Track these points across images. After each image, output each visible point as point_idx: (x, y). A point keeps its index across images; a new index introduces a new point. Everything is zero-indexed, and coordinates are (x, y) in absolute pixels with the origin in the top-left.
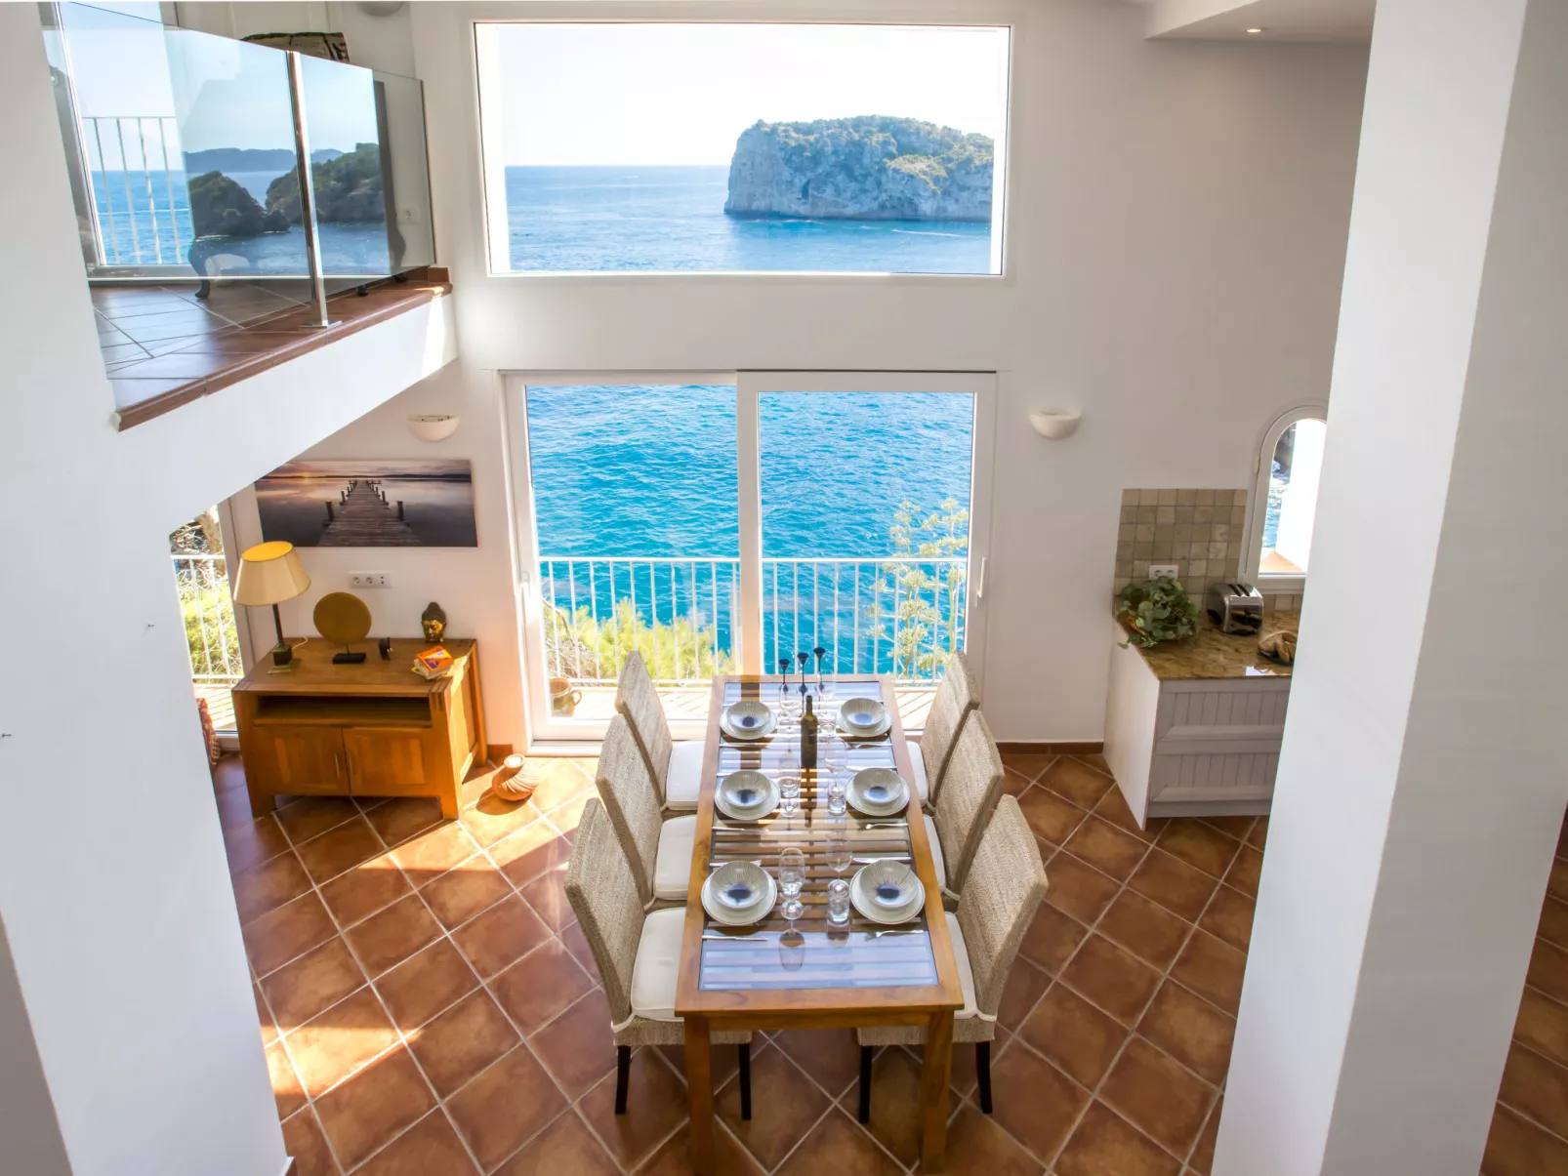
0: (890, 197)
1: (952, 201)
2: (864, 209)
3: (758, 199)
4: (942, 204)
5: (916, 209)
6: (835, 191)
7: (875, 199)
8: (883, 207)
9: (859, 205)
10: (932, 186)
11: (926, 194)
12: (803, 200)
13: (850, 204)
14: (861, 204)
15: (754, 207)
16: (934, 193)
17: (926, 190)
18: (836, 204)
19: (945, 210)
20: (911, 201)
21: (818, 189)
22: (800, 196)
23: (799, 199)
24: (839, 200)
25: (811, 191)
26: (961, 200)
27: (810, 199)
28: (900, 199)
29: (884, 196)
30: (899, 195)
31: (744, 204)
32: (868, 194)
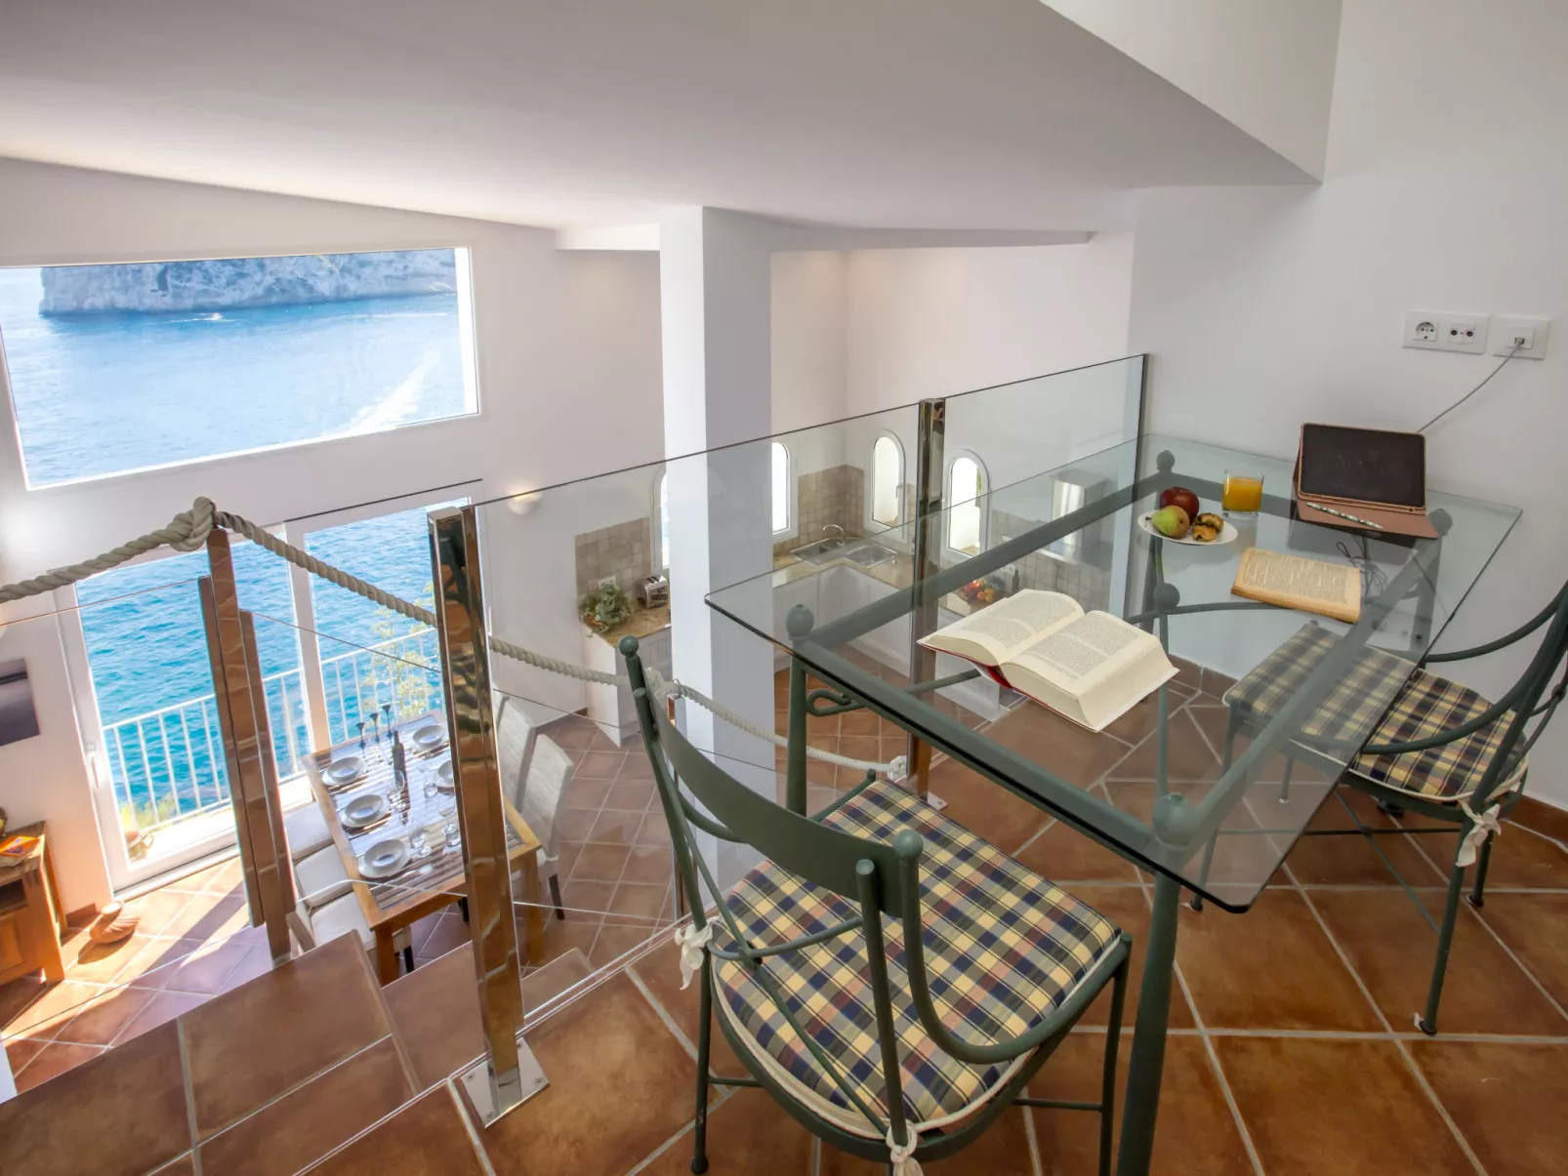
0: (278, 279)
1: (353, 279)
2: (246, 296)
3: (93, 295)
4: (341, 282)
5: (311, 289)
6: (205, 278)
7: (259, 284)
8: (270, 291)
9: (238, 292)
10: (327, 264)
11: (321, 273)
12: (161, 292)
13: (226, 291)
14: (242, 290)
15: (87, 306)
16: (331, 272)
17: (321, 268)
18: (206, 292)
19: (345, 288)
20: (303, 283)
21: (178, 277)
22: (156, 287)
23: (153, 291)
24: (212, 288)
25: (170, 280)
26: (363, 276)
27: (171, 290)
28: (290, 281)
29: (269, 280)
30: (290, 277)
31: (69, 303)
32: (249, 279)
